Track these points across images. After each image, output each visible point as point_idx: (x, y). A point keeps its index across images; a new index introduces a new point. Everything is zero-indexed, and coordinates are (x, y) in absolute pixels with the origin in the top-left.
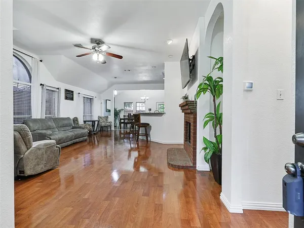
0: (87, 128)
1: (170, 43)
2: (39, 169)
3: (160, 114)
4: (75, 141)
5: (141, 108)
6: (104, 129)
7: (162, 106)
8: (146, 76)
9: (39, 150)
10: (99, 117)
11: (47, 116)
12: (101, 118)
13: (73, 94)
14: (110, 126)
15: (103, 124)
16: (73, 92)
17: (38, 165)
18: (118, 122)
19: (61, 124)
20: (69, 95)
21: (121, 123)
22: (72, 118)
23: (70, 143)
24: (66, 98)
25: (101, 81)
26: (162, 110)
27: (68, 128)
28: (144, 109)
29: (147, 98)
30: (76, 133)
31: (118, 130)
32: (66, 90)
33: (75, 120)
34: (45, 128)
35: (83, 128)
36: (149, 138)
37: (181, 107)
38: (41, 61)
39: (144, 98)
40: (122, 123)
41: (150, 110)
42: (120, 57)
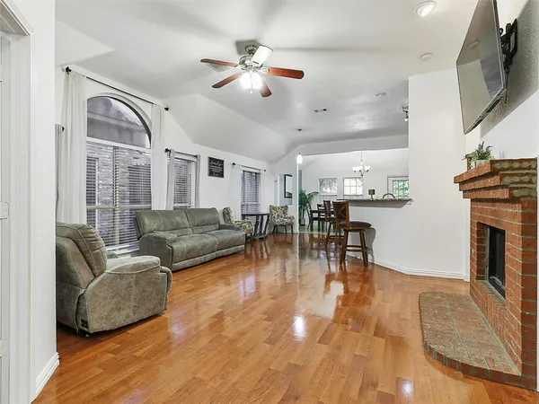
0: (245, 228)
1: (426, 11)
2: (120, 319)
3: (399, 202)
4: (220, 253)
5: (353, 189)
6: (280, 230)
7: (401, 184)
8: (362, 119)
9: (122, 278)
10: (272, 208)
11: (177, 205)
12: (274, 208)
13: (222, 166)
14: (291, 225)
15: (278, 221)
16: (222, 162)
17: (119, 309)
18: (306, 217)
19: (198, 220)
20: (216, 168)
21: (312, 220)
22: (220, 209)
23: (209, 257)
24: (211, 173)
25: (272, 138)
26: (401, 193)
27: (210, 227)
28: (360, 191)
29: (367, 168)
30: (221, 237)
31: (307, 233)
32: (211, 159)
33: (226, 213)
34: (170, 227)
35: (238, 229)
36: (369, 257)
37: (462, 183)
38: (167, 109)
39: (361, 168)
40: (316, 219)
41: (372, 192)
42: (298, 74)
